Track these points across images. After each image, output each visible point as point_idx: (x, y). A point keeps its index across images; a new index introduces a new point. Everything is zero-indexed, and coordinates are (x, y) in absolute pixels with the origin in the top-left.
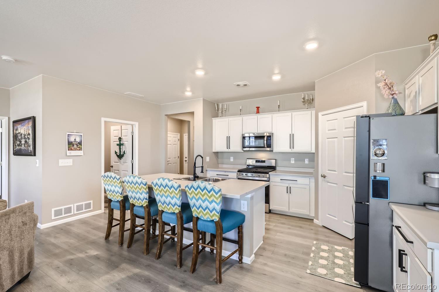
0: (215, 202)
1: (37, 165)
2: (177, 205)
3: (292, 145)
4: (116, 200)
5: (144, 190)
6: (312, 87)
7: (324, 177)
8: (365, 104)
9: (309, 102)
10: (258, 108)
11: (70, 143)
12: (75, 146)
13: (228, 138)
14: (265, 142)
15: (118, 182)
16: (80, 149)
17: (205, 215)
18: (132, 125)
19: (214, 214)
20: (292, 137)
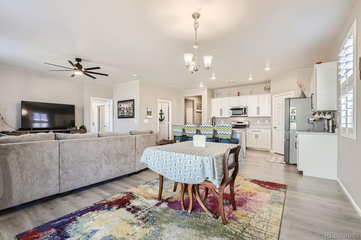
0: (230, 131)
1: (136, 122)
2: (212, 134)
3: (258, 113)
4: (179, 136)
5: (195, 130)
6: (269, 82)
7: (275, 128)
8: (293, 92)
9: (268, 89)
10: (239, 93)
11: (148, 112)
12: (149, 113)
13: (221, 110)
14: (243, 111)
15: (181, 127)
16: (151, 115)
17: (225, 137)
18: (168, 103)
19: (229, 136)
20: (258, 108)
